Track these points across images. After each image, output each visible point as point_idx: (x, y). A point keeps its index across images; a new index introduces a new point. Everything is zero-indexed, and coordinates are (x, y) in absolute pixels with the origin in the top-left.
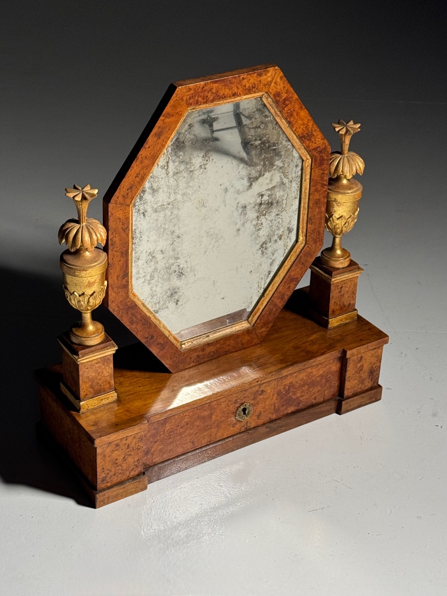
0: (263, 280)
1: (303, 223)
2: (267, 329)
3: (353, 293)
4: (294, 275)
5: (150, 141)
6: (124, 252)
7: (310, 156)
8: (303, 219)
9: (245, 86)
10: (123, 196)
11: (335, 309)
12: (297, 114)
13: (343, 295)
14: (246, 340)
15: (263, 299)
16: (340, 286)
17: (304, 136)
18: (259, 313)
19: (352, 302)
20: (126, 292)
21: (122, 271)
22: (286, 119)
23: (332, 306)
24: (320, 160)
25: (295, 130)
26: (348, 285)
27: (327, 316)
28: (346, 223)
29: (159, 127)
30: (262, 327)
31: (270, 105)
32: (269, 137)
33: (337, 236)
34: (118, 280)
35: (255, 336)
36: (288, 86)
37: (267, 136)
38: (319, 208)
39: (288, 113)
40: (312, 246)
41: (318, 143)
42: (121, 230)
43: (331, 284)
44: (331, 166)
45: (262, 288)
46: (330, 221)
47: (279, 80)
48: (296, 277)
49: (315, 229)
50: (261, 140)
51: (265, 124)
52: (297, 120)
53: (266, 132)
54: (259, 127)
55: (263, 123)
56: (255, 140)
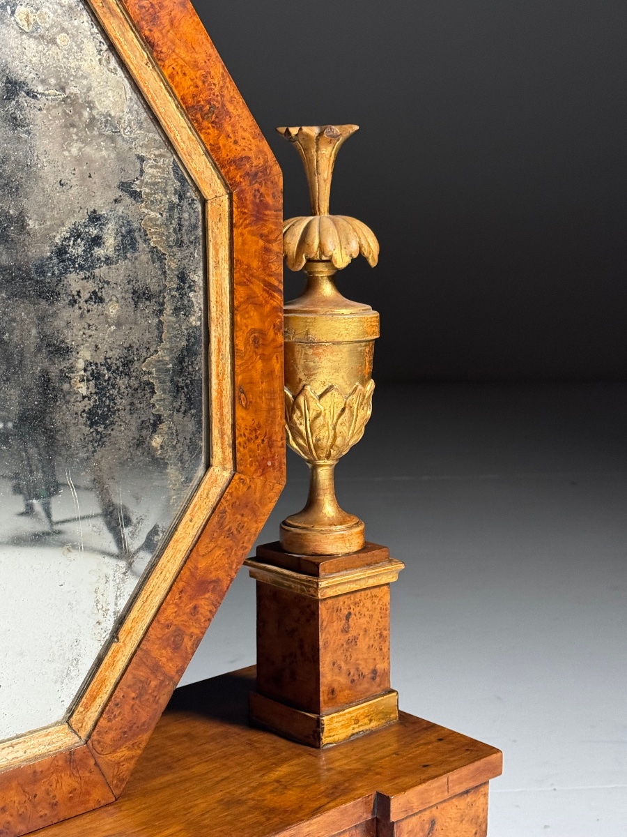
0: (112, 583)
1: (221, 407)
2: (133, 753)
3: (381, 635)
4: (208, 570)
7: (226, 186)
8: (220, 392)
11: (335, 686)
12: (172, 22)
13: (355, 639)
14: (66, 788)
15: (114, 646)
16: (346, 612)
17: (201, 109)
18: (105, 697)
19: (381, 666)
22: (137, 28)
23: (329, 675)
24: (253, 203)
25: (172, 76)
26: (364, 611)
27: (317, 710)
28: (343, 410)
30: (116, 747)
32: (89, 89)
33: (321, 462)
35: (96, 777)
37: (85, 82)
38: (266, 359)
39: (142, 7)
40: (252, 479)
41: (242, 143)
43: (316, 602)
44: (288, 239)
45: (111, 613)
46: (299, 408)
48: (213, 576)
49: (259, 426)
50: (63, 89)
51: (73, 37)
52: (173, 43)
53: (79, 68)
54: (53, 41)
55: (63, 30)
56: (43, 82)
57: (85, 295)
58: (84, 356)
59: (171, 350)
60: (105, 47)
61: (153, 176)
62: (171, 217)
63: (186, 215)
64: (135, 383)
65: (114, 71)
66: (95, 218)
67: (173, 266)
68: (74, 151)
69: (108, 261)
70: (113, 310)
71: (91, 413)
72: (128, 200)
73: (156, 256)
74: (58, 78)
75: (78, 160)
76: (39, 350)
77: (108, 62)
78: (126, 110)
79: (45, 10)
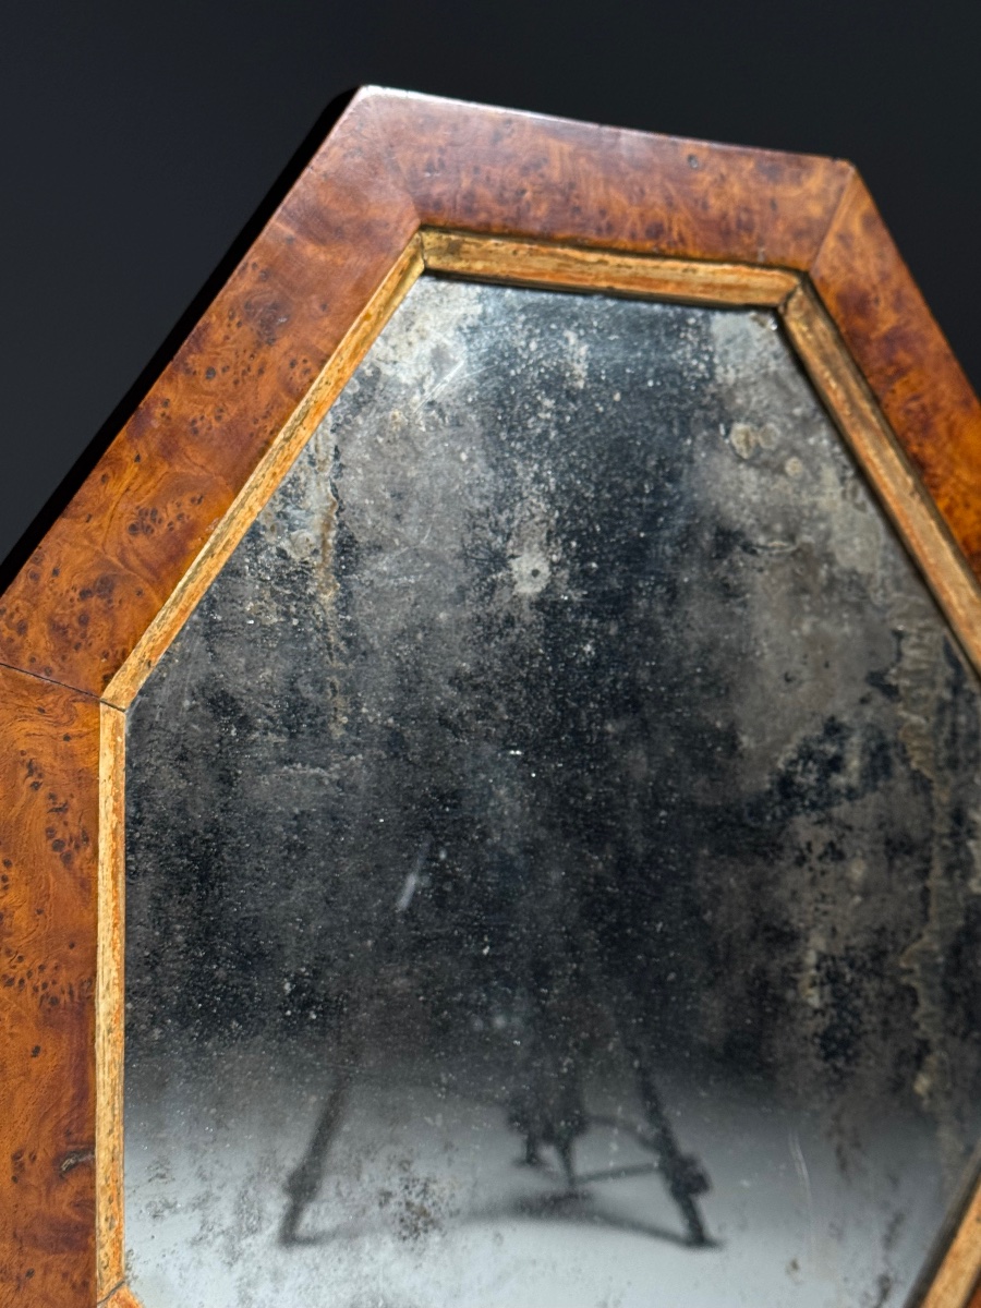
5: (218, 335)
6: (65, 998)
9: (705, 206)
10: (58, 629)
12: (950, 430)
20: (76, 1277)
21: (49, 1125)
22: (900, 443)
25: (949, 510)
29: (266, 276)
31: (826, 360)
32: (828, 536)
34: (25, 1188)
36: (900, 276)
37: (822, 526)
39: (908, 412)
42: (46, 846)
47: (856, 227)
50: (791, 537)
51: (807, 461)
52: (952, 460)
53: (814, 506)
54: (780, 470)
55: (795, 452)
56: (766, 529)
57: (818, 849)
58: (815, 946)
59: (942, 934)
60: (850, 473)
61: (916, 661)
62: (940, 723)
63: (962, 719)
64: (889, 988)
65: (861, 507)
66: (833, 729)
67: (945, 798)
68: (806, 628)
69: (851, 794)
70: (857, 871)
71: (826, 1037)
72: (879, 699)
73: (921, 784)
74: (786, 523)
75: (811, 641)
76: (753, 937)
77: (854, 493)
78: (878, 563)
79: (771, 425)
